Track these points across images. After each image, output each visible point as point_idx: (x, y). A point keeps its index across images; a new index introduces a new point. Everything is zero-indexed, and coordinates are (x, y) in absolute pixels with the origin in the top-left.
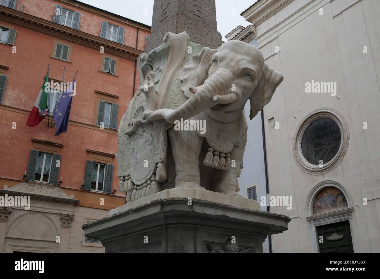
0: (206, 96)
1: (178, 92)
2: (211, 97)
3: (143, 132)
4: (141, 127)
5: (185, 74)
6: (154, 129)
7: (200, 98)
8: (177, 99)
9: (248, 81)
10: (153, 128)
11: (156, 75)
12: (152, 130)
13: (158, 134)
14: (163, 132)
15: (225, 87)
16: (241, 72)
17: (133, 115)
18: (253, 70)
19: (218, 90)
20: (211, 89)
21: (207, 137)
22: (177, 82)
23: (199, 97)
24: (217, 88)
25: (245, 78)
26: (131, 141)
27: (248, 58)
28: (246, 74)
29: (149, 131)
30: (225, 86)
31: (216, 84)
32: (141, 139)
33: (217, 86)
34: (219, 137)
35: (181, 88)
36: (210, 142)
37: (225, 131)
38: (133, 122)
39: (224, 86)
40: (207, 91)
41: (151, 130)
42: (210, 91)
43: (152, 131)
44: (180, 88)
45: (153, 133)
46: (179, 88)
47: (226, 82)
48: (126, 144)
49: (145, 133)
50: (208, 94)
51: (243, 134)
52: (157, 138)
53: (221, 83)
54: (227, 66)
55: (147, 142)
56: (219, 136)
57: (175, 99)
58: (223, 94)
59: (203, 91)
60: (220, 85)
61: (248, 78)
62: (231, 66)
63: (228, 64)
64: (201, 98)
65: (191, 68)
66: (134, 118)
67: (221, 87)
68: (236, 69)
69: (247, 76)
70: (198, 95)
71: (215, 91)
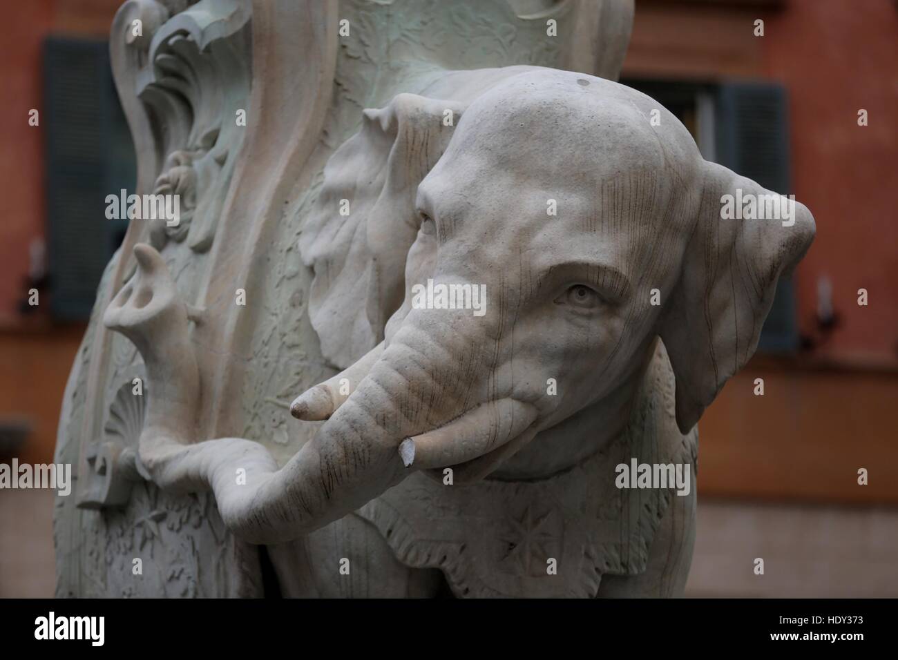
0: (369, 446)
1: (295, 330)
2: (394, 444)
3: (159, 519)
4: (148, 492)
5: (324, 223)
6: (201, 519)
7: (341, 455)
8: (292, 373)
9: (583, 322)
10: (198, 512)
11: (200, 184)
12: (194, 519)
13: (221, 549)
14: (236, 546)
15: (460, 383)
16: (540, 286)
17: (107, 417)
18: (600, 269)
19: (426, 407)
20: (389, 406)
21: (444, 565)
22: (291, 268)
23: (336, 451)
24: (415, 399)
25: (570, 308)
26: (112, 545)
27: (577, 201)
28: (571, 290)
29: (181, 522)
30: (459, 378)
31: (410, 379)
32: (152, 556)
33: (416, 388)
34: (515, 551)
35: (306, 312)
36: (464, 586)
37: (544, 516)
38: (104, 460)
39: (455, 380)
40: (369, 422)
41: (189, 517)
42: (383, 421)
43: (196, 527)
44: (304, 305)
45: (198, 535)
46: (301, 304)
47: (461, 359)
48: (95, 555)
49: (164, 527)
50: (378, 434)
51: (654, 508)
52: (218, 566)
53: (435, 373)
54: (471, 266)
55: (178, 578)
56: (512, 545)
57: (281, 368)
58: (457, 411)
59: (354, 422)
60: (429, 381)
61: (582, 306)
62: (490, 267)
63: (473, 255)
64: (346, 455)
65: (355, 188)
66: (110, 431)
67: (438, 388)
68: (512, 277)
69: (575, 295)
70: (332, 441)
71: (407, 416)
